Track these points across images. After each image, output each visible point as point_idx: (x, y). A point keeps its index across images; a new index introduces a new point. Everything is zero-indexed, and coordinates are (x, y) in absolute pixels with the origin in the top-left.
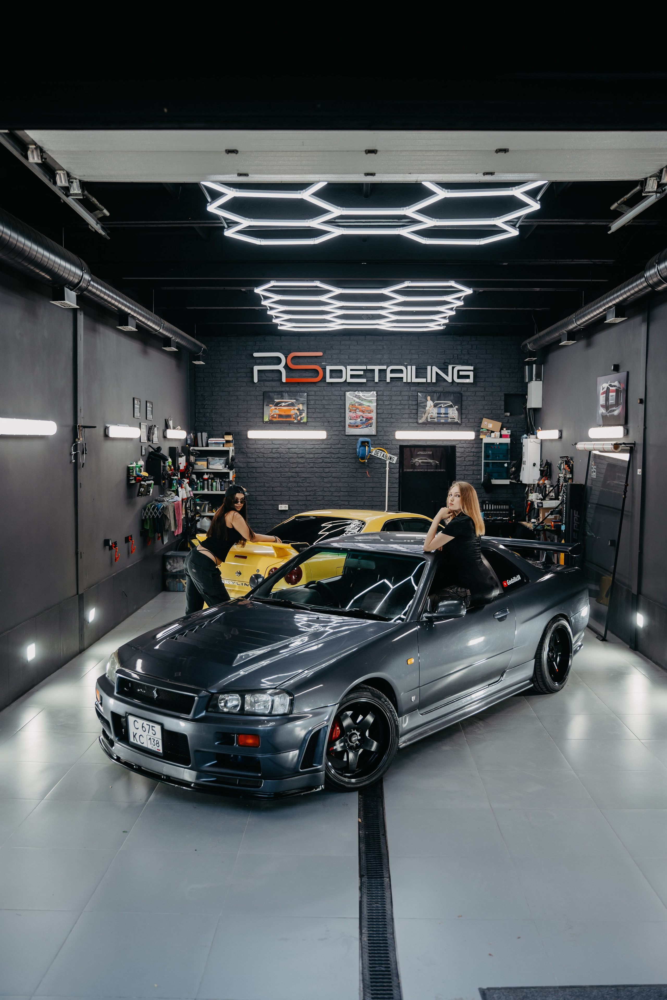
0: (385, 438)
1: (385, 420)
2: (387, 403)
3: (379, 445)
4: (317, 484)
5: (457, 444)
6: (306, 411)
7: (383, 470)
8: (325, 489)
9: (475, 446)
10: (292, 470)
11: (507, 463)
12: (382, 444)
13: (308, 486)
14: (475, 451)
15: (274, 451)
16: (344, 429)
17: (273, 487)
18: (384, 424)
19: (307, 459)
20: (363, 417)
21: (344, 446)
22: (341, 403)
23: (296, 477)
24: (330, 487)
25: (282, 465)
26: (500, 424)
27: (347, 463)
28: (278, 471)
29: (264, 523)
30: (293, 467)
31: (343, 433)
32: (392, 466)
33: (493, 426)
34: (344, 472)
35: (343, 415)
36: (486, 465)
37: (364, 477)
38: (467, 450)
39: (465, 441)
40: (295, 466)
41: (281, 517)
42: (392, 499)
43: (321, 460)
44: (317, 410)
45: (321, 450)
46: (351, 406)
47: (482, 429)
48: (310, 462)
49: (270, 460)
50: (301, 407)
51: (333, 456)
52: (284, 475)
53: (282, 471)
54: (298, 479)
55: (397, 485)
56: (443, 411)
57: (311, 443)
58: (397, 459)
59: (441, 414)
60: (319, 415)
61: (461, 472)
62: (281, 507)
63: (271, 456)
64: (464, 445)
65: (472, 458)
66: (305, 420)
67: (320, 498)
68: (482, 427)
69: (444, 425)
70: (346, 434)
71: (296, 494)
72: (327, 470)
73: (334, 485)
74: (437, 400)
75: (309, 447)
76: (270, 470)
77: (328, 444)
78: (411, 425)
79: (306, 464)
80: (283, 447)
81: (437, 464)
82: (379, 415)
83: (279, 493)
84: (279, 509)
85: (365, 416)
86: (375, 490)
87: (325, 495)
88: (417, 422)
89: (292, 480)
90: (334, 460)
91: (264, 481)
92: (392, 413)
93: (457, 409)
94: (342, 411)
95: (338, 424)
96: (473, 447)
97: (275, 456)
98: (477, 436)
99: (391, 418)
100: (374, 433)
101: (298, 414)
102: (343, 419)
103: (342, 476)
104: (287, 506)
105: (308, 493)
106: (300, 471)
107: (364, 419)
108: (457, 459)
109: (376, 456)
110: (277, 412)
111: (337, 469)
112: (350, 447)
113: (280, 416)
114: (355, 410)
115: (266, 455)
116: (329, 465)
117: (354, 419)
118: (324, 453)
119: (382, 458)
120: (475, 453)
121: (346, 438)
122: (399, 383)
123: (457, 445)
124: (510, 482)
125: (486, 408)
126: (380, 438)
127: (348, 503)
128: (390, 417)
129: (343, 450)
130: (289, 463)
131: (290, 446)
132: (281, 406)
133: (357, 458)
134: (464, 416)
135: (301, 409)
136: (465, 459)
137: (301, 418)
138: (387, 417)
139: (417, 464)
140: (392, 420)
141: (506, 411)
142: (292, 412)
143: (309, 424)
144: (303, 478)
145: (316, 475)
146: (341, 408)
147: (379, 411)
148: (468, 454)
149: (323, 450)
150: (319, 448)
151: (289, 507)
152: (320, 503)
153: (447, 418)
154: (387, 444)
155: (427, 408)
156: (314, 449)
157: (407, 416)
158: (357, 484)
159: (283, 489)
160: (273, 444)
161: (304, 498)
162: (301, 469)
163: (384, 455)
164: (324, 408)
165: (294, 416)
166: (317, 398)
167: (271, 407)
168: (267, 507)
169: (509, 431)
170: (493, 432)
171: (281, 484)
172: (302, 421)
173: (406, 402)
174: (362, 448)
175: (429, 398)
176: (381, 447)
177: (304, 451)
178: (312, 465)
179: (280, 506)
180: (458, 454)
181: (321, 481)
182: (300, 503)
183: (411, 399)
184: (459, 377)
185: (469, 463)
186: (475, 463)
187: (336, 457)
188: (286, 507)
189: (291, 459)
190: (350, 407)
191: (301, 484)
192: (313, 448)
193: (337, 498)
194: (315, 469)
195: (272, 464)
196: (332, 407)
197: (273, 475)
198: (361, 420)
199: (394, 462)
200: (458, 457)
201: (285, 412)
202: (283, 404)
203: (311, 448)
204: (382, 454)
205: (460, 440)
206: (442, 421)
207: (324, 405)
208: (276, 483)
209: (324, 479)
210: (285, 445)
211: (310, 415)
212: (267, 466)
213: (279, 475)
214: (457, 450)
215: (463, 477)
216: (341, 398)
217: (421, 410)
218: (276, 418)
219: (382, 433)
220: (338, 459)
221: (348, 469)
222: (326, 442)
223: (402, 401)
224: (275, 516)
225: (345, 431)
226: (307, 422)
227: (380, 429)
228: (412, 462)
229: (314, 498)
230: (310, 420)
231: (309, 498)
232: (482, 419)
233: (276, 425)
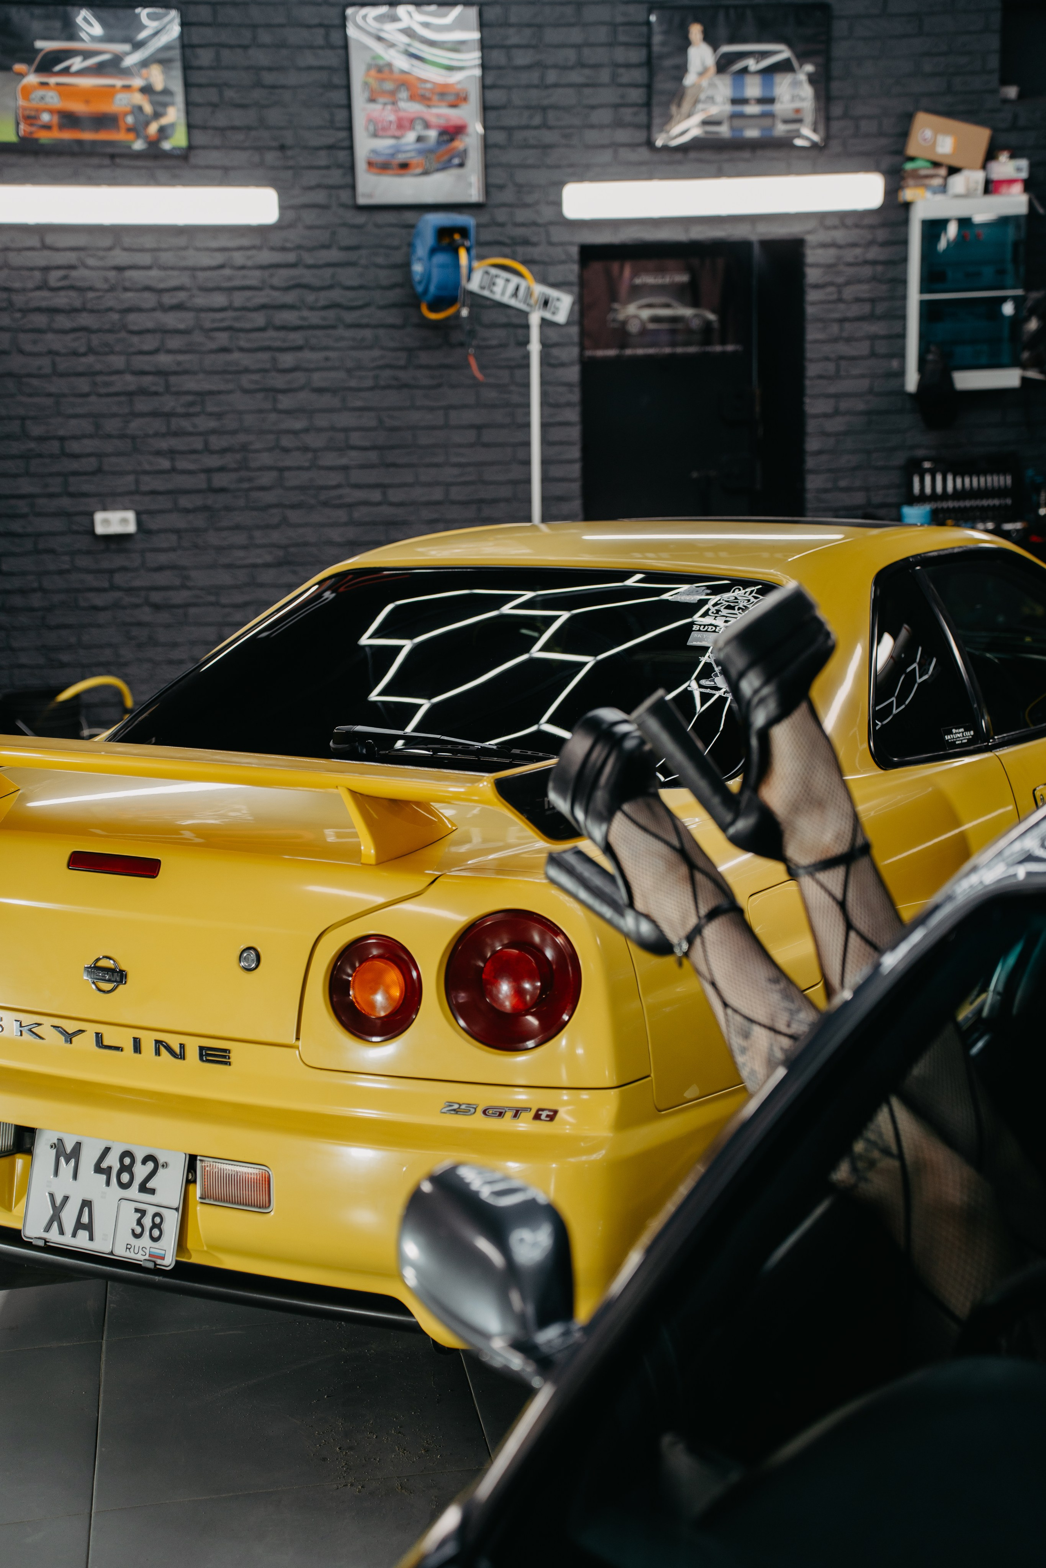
0: (522, 215)
1: (519, 136)
2: (522, 58)
3: (497, 249)
4: (249, 420)
5: (809, 232)
6: (179, 98)
7: (514, 353)
8: (286, 441)
9: (882, 235)
10: (140, 362)
11: (1015, 299)
12: (507, 241)
13: (214, 432)
14: (881, 258)
15: (54, 277)
16: (348, 180)
17: (62, 439)
18: (512, 156)
19: (203, 315)
20: (427, 125)
21: (352, 256)
22: (332, 59)
23: (156, 394)
24: (306, 430)
25: (95, 340)
26: (981, 136)
27: (367, 326)
28: (80, 369)
29: (34, 590)
30: (146, 347)
31: (345, 196)
32: (553, 335)
33: (957, 147)
34: (360, 368)
35: (341, 115)
36: (929, 311)
37: (439, 386)
38: (850, 255)
39: (844, 218)
40: (150, 342)
41: (105, 565)
42: (557, 471)
43: (259, 319)
44: (229, 94)
45: (258, 273)
46: (373, 72)
47: (912, 159)
48: (216, 325)
49: (41, 320)
50: (157, 77)
51: (310, 297)
52: (107, 384)
53: (98, 367)
54: (169, 403)
55: (573, 415)
56: (753, 88)
57: (214, 244)
58: (574, 304)
59: (744, 101)
60: (239, 117)
61: (827, 349)
62: (106, 522)
63: (44, 304)
64: (840, 236)
65: (865, 287)
66: (179, 139)
67: (266, 479)
68: (911, 151)
69: (759, 153)
70: (361, 201)
71: (165, 464)
72: (287, 360)
73: (321, 421)
74: (732, 41)
75: (207, 260)
76: (45, 363)
77: (288, 245)
78: (626, 154)
79: (198, 337)
80: (91, 262)
81: (708, 324)
82: (492, 115)
83: (90, 464)
84: (100, 530)
85: (433, 120)
86: (488, 436)
87: (288, 463)
88: (650, 144)
89: (142, 405)
90: (314, 318)
91: (22, 412)
92: (546, 102)
93: (812, 79)
94: (337, 96)
95: (322, 159)
96: (871, 243)
97: (61, 300)
98: (892, 192)
99: (545, 126)
100: (474, 194)
101: (148, 109)
102: (343, 134)
103: (353, 383)
104: (130, 515)
105: (213, 461)
106: (175, 368)
107: (433, 134)
108: (812, 296)
109: (486, 293)
110: (53, 99)
111: (331, 354)
112: (380, 260)
113: (69, 120)
114: (393, 93)
115: (19, 300)
116: (297, 338)
117: (390, 133)
118: (273, 288)
119: (513, 302)
120: (880, 268)
121: (361, 219)
123: (810, 239)
124: (1024, 380)
125: (928, 68)
126: (501, 215)
127: (384, 494)
128: (537, 120)
129: (350, 271)
130: (123, 334)
131: (120, 258)
132: (66, 71)
133: (413, 301)
134: (837, 110)
135: (159, 85)
136: (840, 292)
137: (162, 130)
138: (524, 121)
139: (634, 327)
140: (549, 137)
141: (1005, 81)
142: (121, 102)
143: (199, 158)
144: (190, 398)
145: (246, 381)
146: (330, 86)
147: (494, 97)
148: (851, 271)
149: (267, 273)
150: (249, 263)
151: (139, 523)
152: (269, 497)
153: (767, 122)
154: (526, 242)
155: (690, 80)
156: (227, 272)
157: (604, 116)
158: (415, 417)
159: (109, 447)
160: (45, 247)
161: (200, 482)
162: (180, 358)
163: (517, 289)
164: (259, 84)
165: (130, 120)
166: (225, 36)
167: (22, 75)
168: (46, 525)
169: (1024, 163)
170: (953, 170)
171: (98, 426)
172: (167, 145)
173: (600, 55)
174: (441, 258)
175: (696, 31)
176: (505, 256)
177: (184, 279)
178: (223, 339)
179: (99, 517)
180: (812, 275)
181: (268, 405)
182: (185, 502)
183: (622, 38)
185: (855, 310)
186: (880, 308)
187: (322, 303)
188: (124, 521)
189: (132, 317)
190: (371, 81)
191: (186, 424)
192: (221, 267)
193: (335, 478)
194: (236, 356)
195: (50, 336)
196: (292, 78)
197: (57, 386)
198: (419, 139)
199: (561, 317)
200: (816, 286)
201: (87, 102)
202: (77, 63)
203: (214, 263)
204: (511, 288)
205: (822, 216)
206: (752, 133)
207: (258, 69)
208: (73, 422)
209: (280, 397)
210: (101, 253)
211: (199, 115)
212: (28, 348)
213: (84, 385)
214: (812, 256)
215: (831, 367)
216: (327, 36)
217: (662, 84)
218: (47, 127)
219: (508, 196)
220: (331, 314)
221: (376, 353)
222: (276, 239)
223: (586, 51)
224: (83, 562)
225: (353, 187)
226: (190, 147)
227: (500, 176)
228: (614, 320)
229: (241, 480)
230: (201, 138)
231: (220, 480)
232: (908, 118)
233: (52, 161)
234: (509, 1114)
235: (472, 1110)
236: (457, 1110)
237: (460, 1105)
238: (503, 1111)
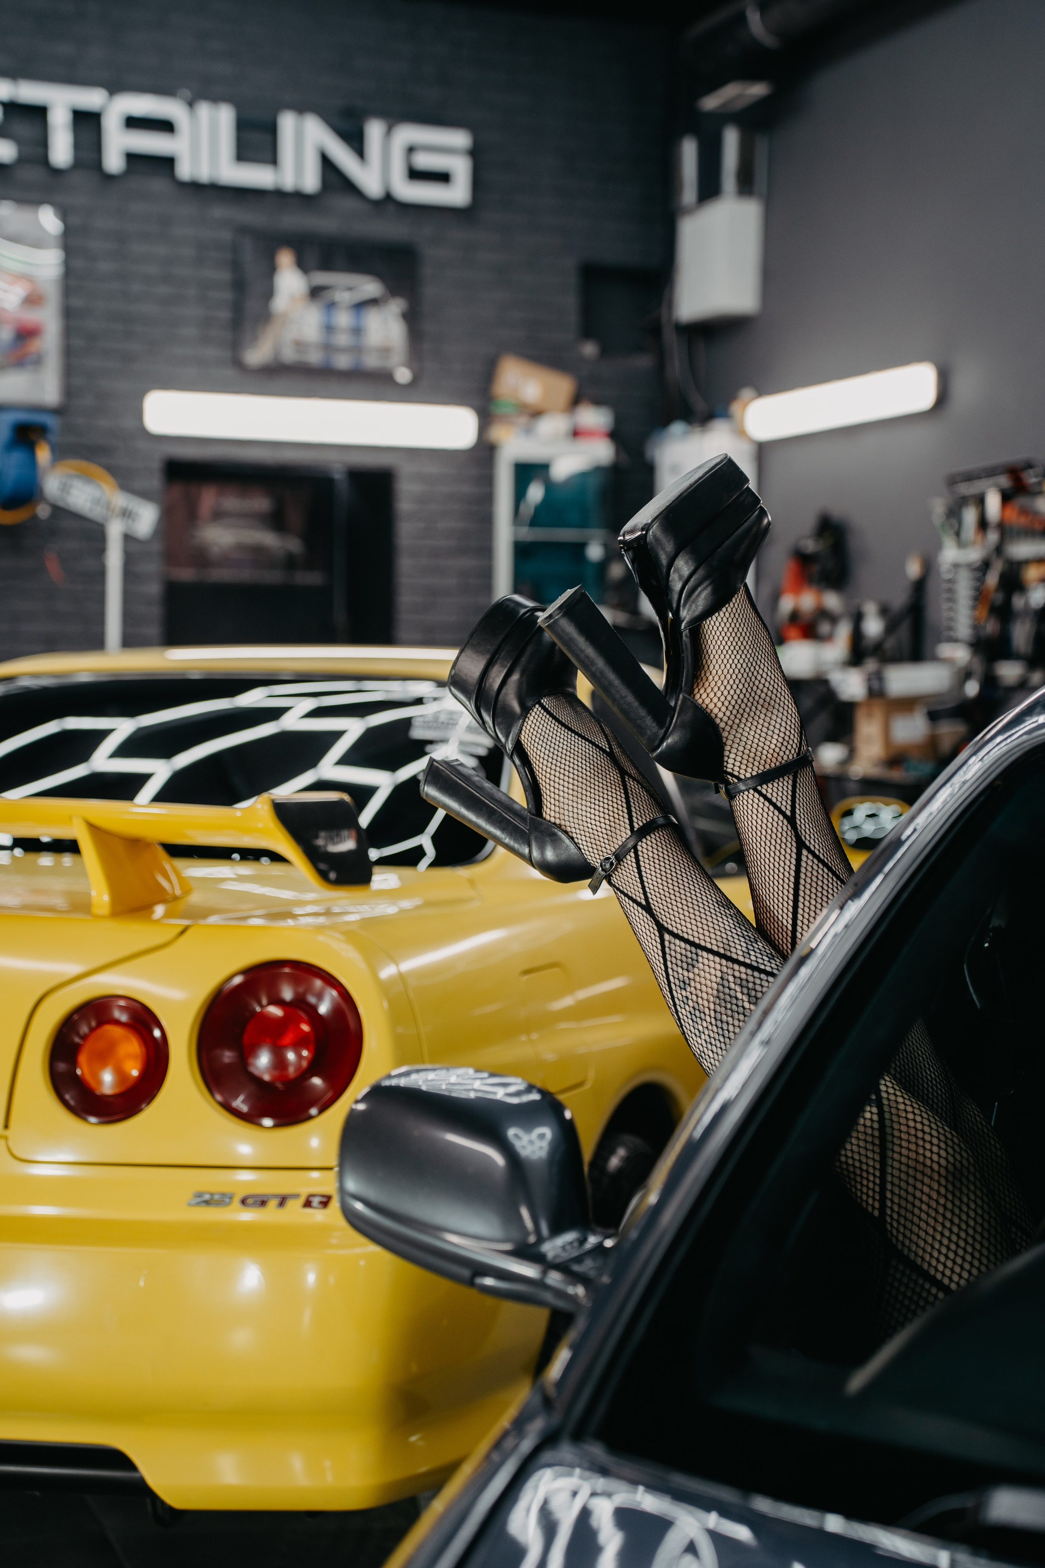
0: (100, 422)
1: (101, 341)
2: (106, 267)
3: (75, 452)
5: (399, 466)
11: (602, 540)
12: (90, 447)
14: (471, 494)
18: (93, 363)
26: (569, 384)
32: (133, 549)
33: (543, 394)
38: (440, 492)
47: (498, 402)
55: (152, 633)
56: (341, 318)
58: (156, 519)
59: (335, 332)
61: (419, 581)
64: (428, 470)
65: (453, 522)
68: (494, 395)
69: (347, 381)
74: (320, 273)
78: (211, 371)
81: (293, 553)
82: (72, 320)
85: (8, 317)
88: (238, 363)
92: (128, 313)
93: (403, 315)
98: (482, 431)
99: (127, 334)
100: (52, 397)
107: (7, 331)
108: (401, 526)
109: (63, 501)
119: (91, 511)
120: (469, 504)
122: (157, 184)
123: (400, 470)
125: (511, 318)
126: (82, 420)
128: (121, 330)
134: (425, 350)
136: (430, 525)
138: (108, 330)
139: (214, 552)
140: (131, 343)
141: (584, 337)
147: (77, 302)
148: (440, 504)
153: (356, 353)
154: (107, 449)
155: (278, 304)
157: (190, 332)
163: (97, 497)
169: (607, 414)
170: (537, 414)
173: (185, 271)
174: (15, 455)
175: (285, 259)
176: (84, 463)
180: (401, 506)
183: (208, 258)
184: (416, 175)
185: (445, 543)
199: (142, 531)
200: (407, 518)
204: (90, 496)
205: (414, 449)
206: (343, 362)
214: (403, 488)
217: (252, 305)
219: (89, 402)
223: (171, 265)
227: (78, 381)
228: (193, 544)
232: (496, 361)
234: (273, 1203)
235: (228, 1200)
236: (208, 1202)
237: (212, 1194)
238: (265, 1199)
